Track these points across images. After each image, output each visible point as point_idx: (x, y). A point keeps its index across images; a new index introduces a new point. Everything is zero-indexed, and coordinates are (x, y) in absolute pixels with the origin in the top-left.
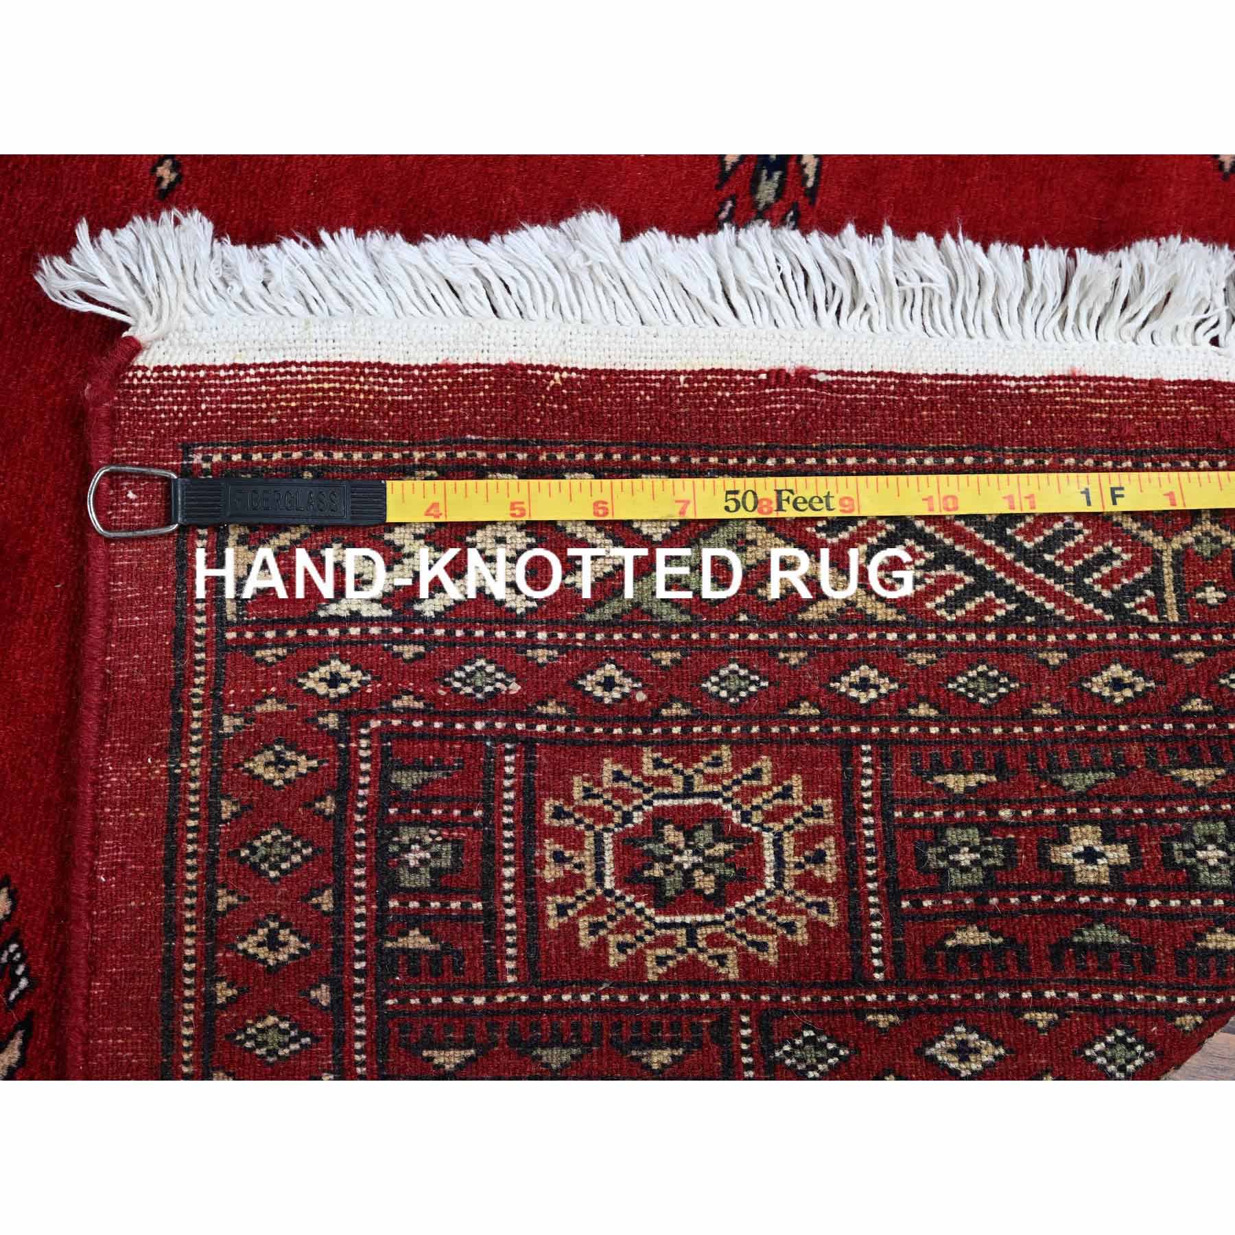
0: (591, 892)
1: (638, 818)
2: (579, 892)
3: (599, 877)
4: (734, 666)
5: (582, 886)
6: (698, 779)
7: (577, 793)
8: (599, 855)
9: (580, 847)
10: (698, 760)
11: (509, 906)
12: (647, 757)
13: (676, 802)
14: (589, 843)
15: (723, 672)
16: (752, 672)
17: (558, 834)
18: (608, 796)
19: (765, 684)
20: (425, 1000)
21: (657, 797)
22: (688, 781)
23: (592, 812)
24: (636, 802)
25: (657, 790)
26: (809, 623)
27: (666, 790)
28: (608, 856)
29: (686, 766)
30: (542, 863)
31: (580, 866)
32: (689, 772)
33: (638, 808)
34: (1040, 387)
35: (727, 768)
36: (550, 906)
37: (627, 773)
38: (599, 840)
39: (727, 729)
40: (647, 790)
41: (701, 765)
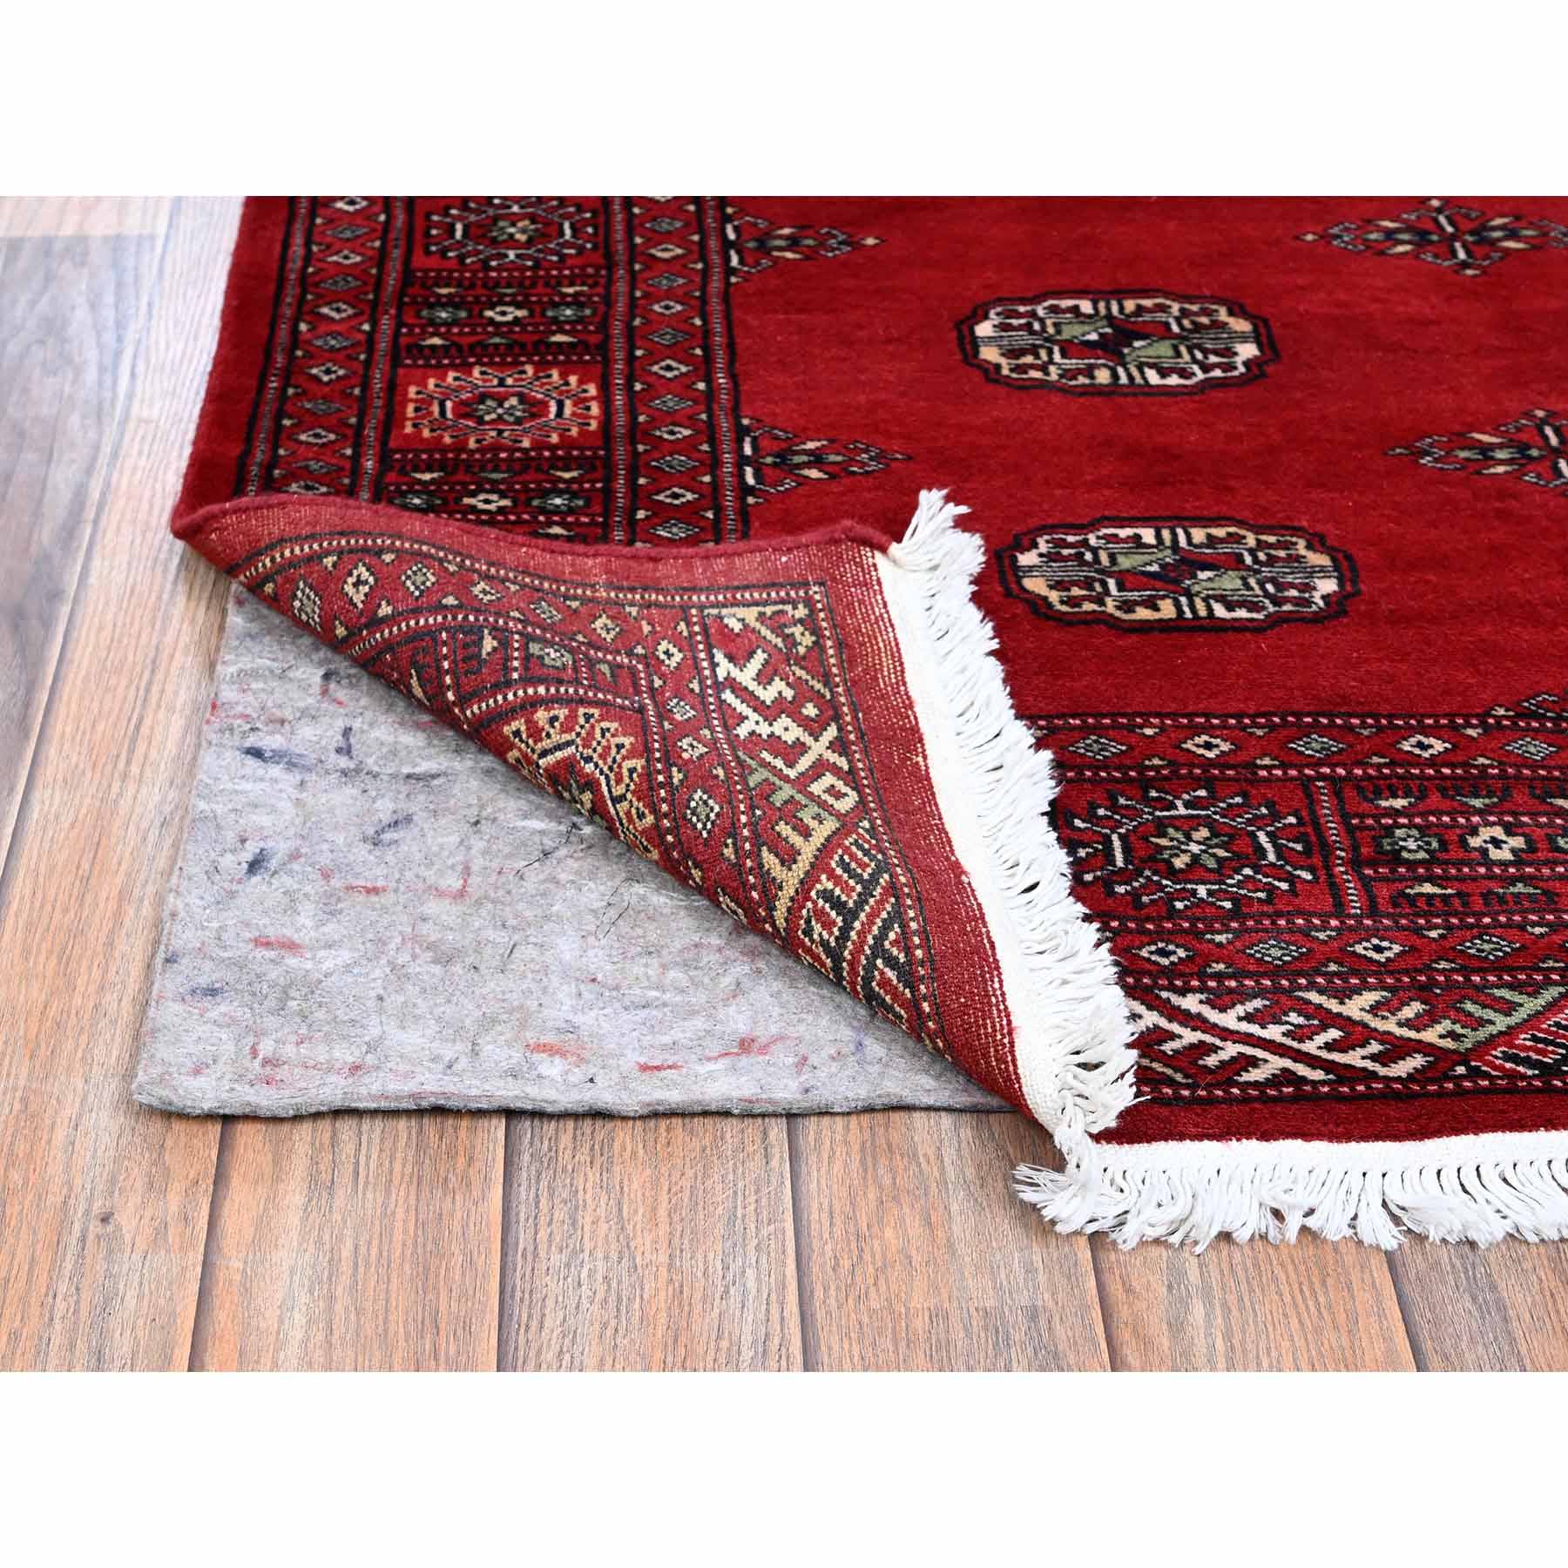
0: (533, 751)
1: (589, 768)
2: (531, 742)
3: (544, 754)
4: (717, 809)
5: (535, 742)
6: (625, 804)
7: (605, 725)
8: (559, 747)
9: (563, 732)
10: (639, 800)
11: (515, 694)
12: (639, 763)
13: (606, 793)
14: (567, 737)
15: (711, 802)
16: (713, 823)
17: (572, 717)
18: (604, 742)
19: (705, 834)
20: (445, 657)
21: (607, 777)
22: (622, 798)
23: (591, 734)
24: (600, 762)
25: (612, 776)
26: (759, 855)
27: (613, 783)
28: (559, 755)
29: (634, 793)
30: (548, 709)
31: (548, 735)
32: (629, 796)
33: (596, 765)
34: (997, 1005)
35: (640, 825)
36: (518, 724)
37: (623, 751)
38: (569, 744)
39: (666, 815)
40: (611, 769)
41: (635, 803)
